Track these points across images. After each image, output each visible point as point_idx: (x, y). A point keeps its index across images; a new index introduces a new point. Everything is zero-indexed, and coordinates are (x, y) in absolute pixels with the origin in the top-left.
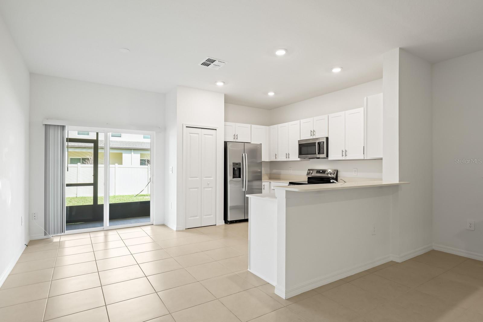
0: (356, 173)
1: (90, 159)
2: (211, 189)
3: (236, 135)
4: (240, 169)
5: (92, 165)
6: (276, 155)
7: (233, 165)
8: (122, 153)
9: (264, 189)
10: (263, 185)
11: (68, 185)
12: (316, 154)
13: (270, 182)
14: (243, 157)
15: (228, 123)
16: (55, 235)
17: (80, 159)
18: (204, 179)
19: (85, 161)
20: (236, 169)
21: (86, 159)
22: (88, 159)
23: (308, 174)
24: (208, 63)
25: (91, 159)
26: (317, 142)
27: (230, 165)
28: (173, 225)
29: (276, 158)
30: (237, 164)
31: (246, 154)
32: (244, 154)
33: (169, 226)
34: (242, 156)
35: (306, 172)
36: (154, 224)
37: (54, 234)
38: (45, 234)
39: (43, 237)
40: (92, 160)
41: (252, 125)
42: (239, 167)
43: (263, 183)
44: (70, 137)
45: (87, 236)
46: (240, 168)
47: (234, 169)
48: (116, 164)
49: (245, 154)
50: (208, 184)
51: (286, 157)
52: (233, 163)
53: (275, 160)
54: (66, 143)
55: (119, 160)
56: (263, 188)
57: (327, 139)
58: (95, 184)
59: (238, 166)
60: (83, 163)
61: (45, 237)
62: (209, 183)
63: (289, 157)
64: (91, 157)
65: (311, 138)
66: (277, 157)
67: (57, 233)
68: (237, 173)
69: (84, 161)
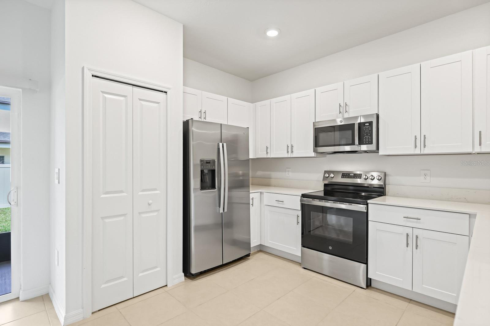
0: (428, 178)
2: (155, 214)
3: (203, 111)
4: (213, 172)
6: (267, 148)
7: (202, 165)
9: (252, 205)
10: (251, 197)
12: (353, 144)
13: (261, 193)
14: (219, 149)
15: (188, 90)
18: (140, 193)
20: (206, 171)
23: (325, 178)
26: (356, 122)
27: (194, 165)
29: (267, 153)
30: (208, 162)
31: (225, 144)
32: (221, 144)
34: (216, 147)
35: (320, 176)
41: (229, 98)
42: (212, 168)
43: (251, 196)
46: (215, 170)
47: (202, 172)
49: (223, 144)
51: (288, 152)
52: (201, 161)
53: (265, 156)
56: (251, 203)
59: (209, 167)
62: (150, 202)
63: (292, 152)
66: (269, 151)
68: (208, 179)
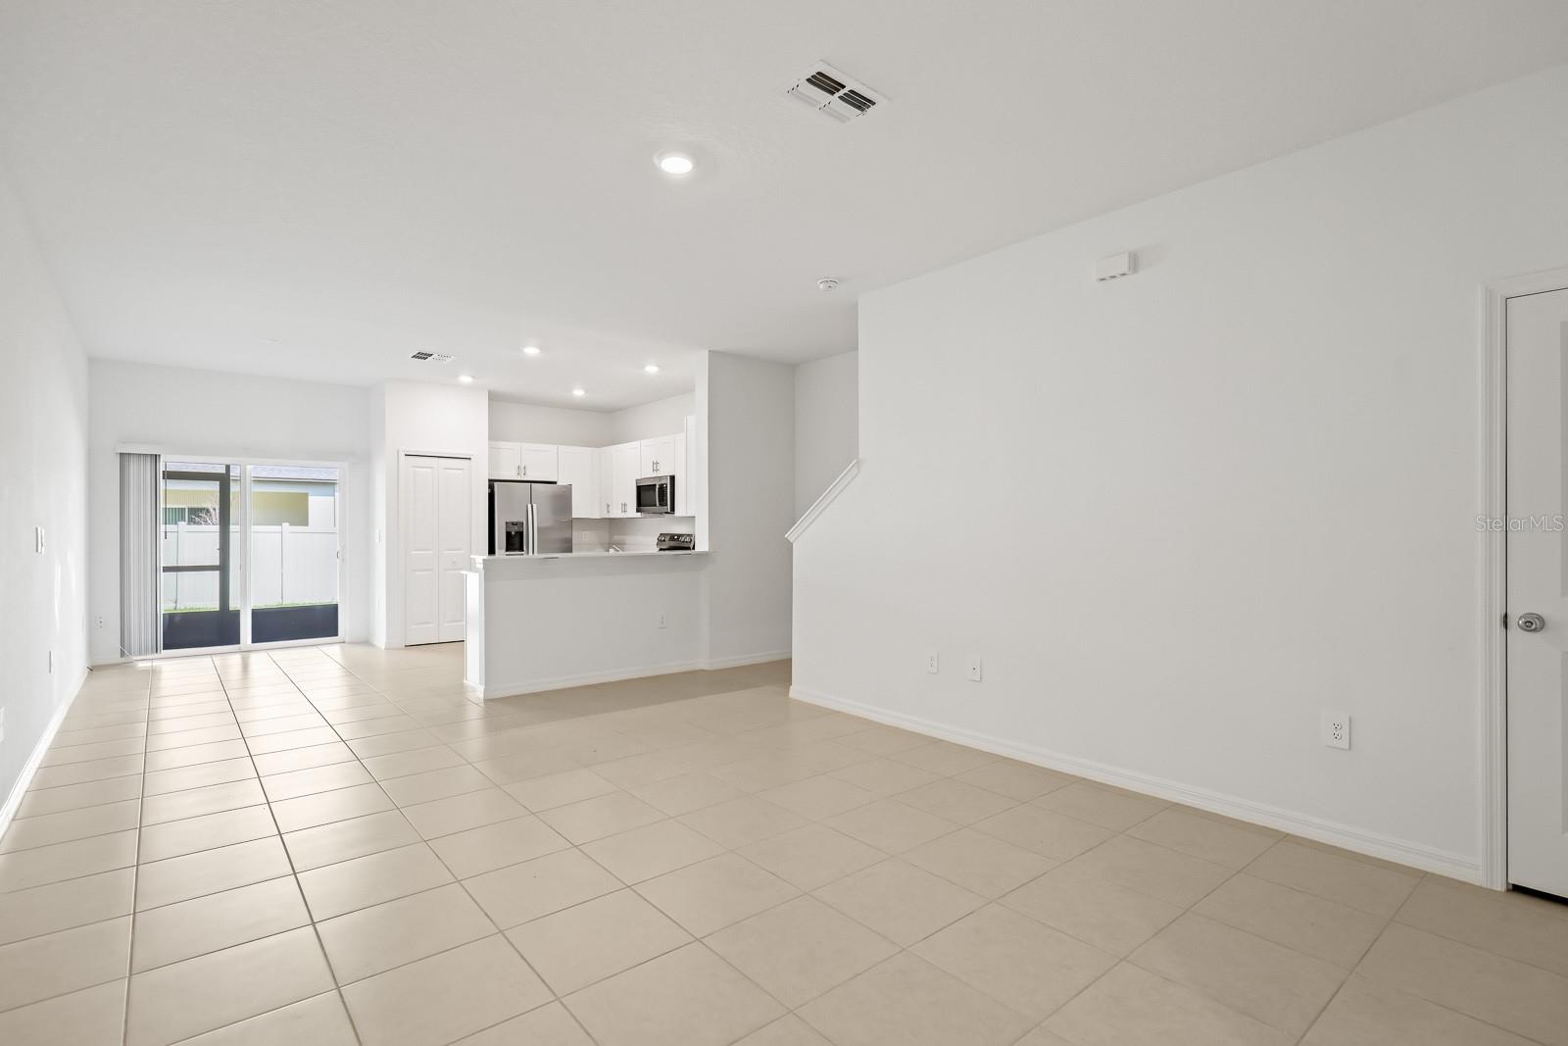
1: (212, 510)
3: (523, 466)
5: (217, 528)
6: (608, 506)
7: (508, 527)
8: (306, 495)
11: (166, 569)
12: (655, 505)
14: (527, 510)
15: (495, 444)
16: (142, 657)
17: (183, 510)
18: (446, 552)
19: (198, 517)
20: (512, 533)
21: (201, 510)
22: (208, 511)
23: (660, 542)
24: (422, 356)
25: (214, 509)
26: (658, 484)
27: (498, 527)
28: (381, 640)
29: (608, 512)
30: (516, 525)
31: (535, 504)
32: (529, 506)
33: (375, 643)
34: (525, 508)
36: (347, 641)
37: (140, 654)
38: (122, 654)
39: (117, 659)
40: (216, 516)
41: (559, 446)
42: (518, 531)
44: (172, 468)
45: (208, 660)
46: (522, 534)
47: (509, 534)
48: (286, 525)
49: (533, 504)
50: (454, 563)
51: (623, 511)
52: (508, 523)
53: (608, 516)
54: (161, 482)
55: (298, 514)
57: (673, 478)
58: (223, 568)
59: (516, 529)
60: (191, 521)
61: (123, 660)
62: (455, 560)
63: (626, 512)
64: (213, 504)
65: (655, 475)
66: (610, 510)
67: (146, 653)
68: (515, 540)
69: (196, 515)
